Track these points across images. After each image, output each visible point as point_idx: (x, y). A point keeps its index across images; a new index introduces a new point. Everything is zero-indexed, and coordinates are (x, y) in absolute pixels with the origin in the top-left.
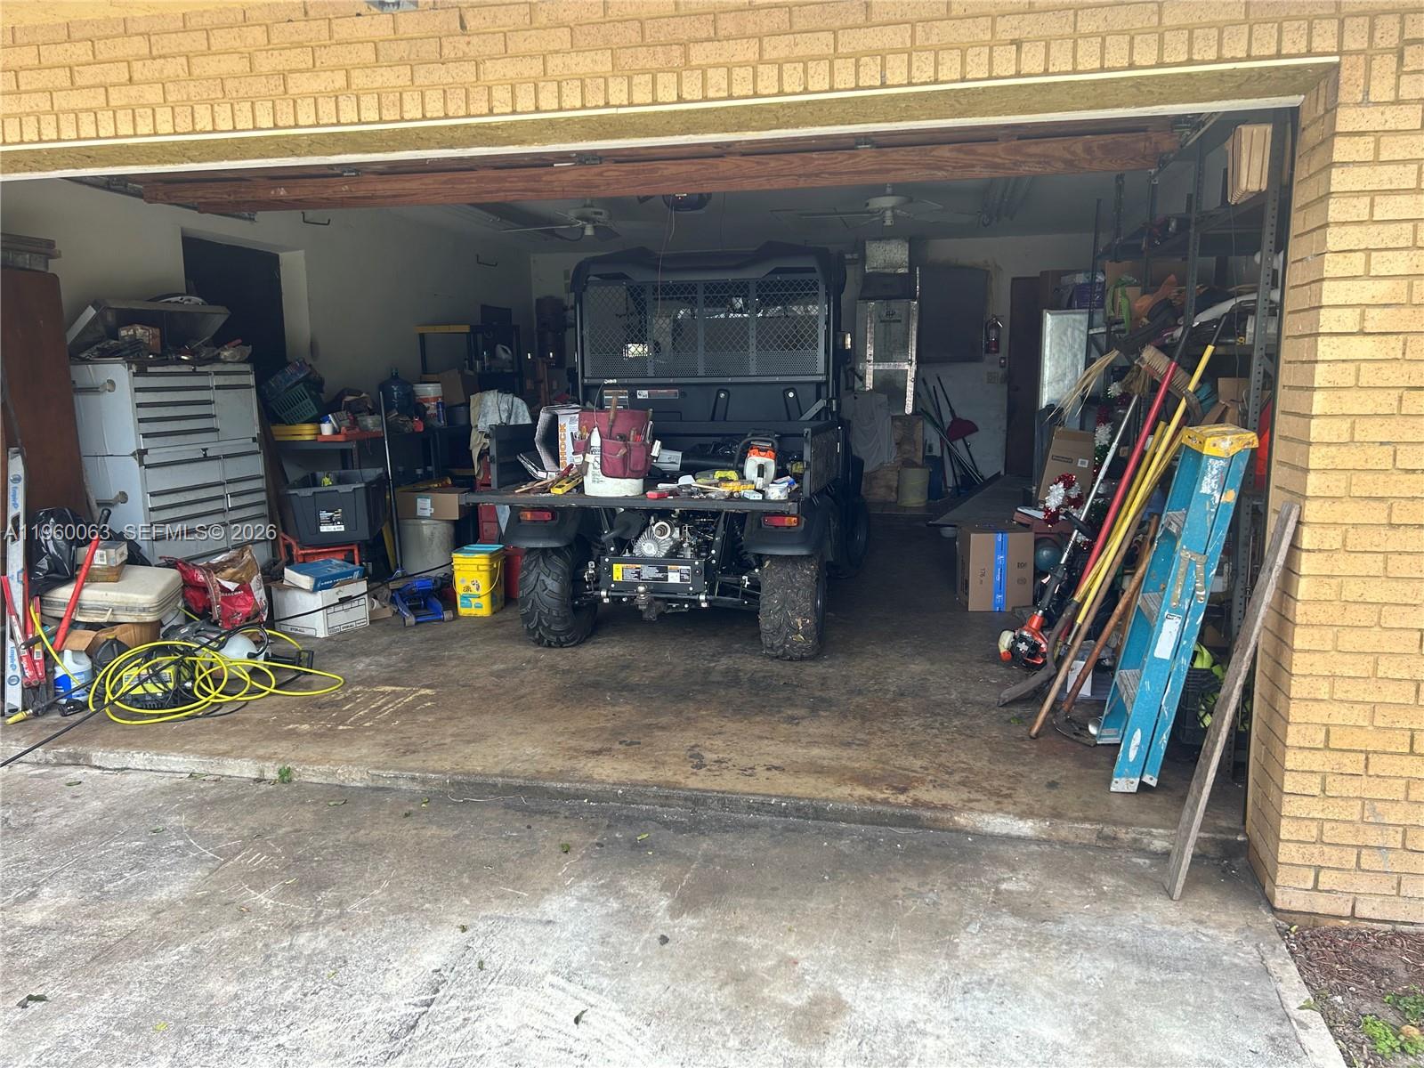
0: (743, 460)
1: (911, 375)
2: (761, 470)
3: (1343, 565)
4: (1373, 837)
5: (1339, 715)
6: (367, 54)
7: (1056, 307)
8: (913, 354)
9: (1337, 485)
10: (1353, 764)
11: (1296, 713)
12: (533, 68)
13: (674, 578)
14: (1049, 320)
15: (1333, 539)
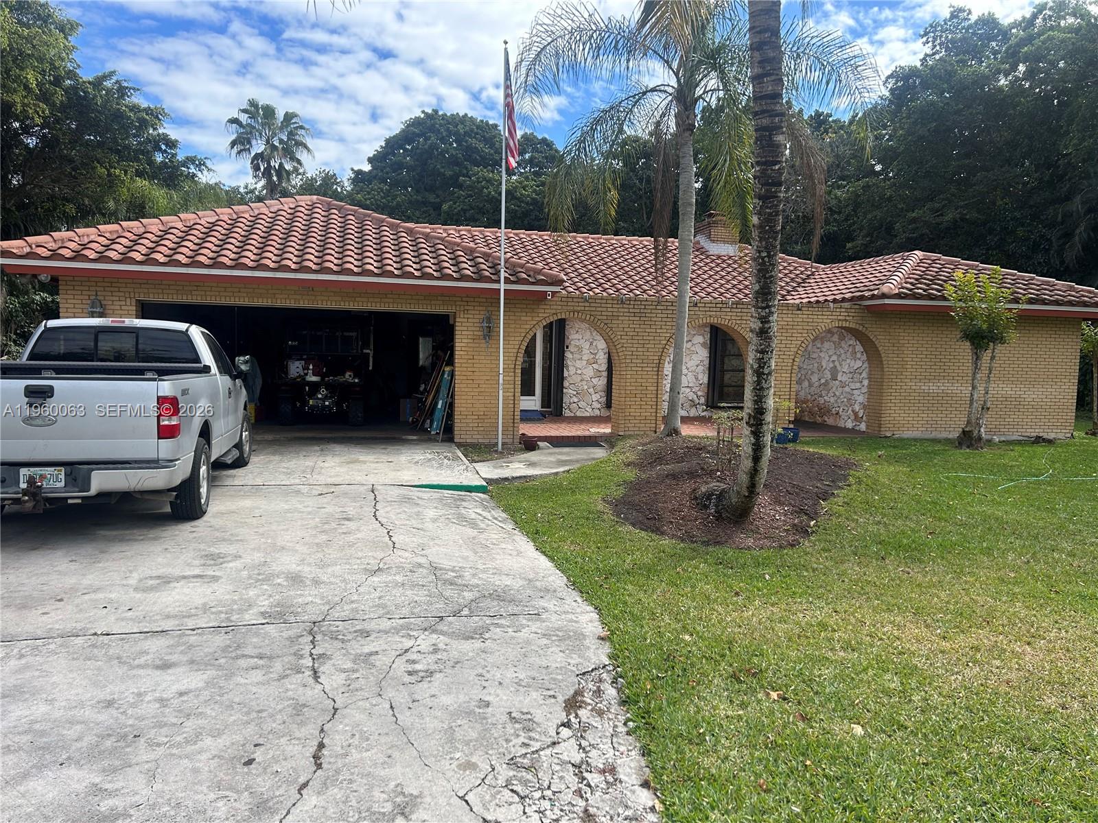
0: (345, 373)
1: (371, 355)
2: (350, 376)
3: (461, 386)
4: (468, 429)
5: (462, 409)
6: (293, 292)
7: (424, 336)
8: (372, 347)
9: (459, 373)
10: (464, 417)
11: (456, 409)
12: (327, 298)
13: (327, 403)
14: (421, 339)
15: (459, 381)
